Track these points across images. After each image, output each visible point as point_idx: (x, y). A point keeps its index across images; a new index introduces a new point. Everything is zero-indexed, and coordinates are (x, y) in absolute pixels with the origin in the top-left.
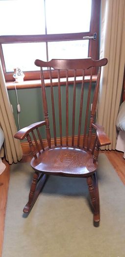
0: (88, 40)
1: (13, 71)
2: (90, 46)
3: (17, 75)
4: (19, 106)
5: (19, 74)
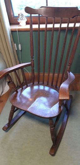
1: (18, 15)
3: (20, 20)
4: (20, 45)
5: (22, 19)
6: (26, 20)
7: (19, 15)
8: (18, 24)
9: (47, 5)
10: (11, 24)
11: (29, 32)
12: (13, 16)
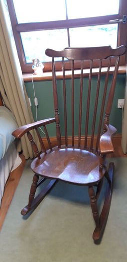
0: (117, 24)
1: (32, 62)
2: (119, 31)
3: (35, 66)
4: (36, 100)
5: (37, 65)
6: (43, 67)
7: (34, 60)
8: (33, 72)
9: (69, 46)
10: (24, 73)
11: (52, 82)
12: (25, 63)
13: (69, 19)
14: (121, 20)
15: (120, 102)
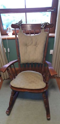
0: (51, 12)
1: (7, 29)
2: (52, 15)
3: (8, 32)
4: (8, 49)
5: (10, 31)
6: (12, 32)
8: (7, 34)
10: (2, 35)
12: (3, 30)
13: (26, 8)
14: (53, 10)
15: (51, 52)
